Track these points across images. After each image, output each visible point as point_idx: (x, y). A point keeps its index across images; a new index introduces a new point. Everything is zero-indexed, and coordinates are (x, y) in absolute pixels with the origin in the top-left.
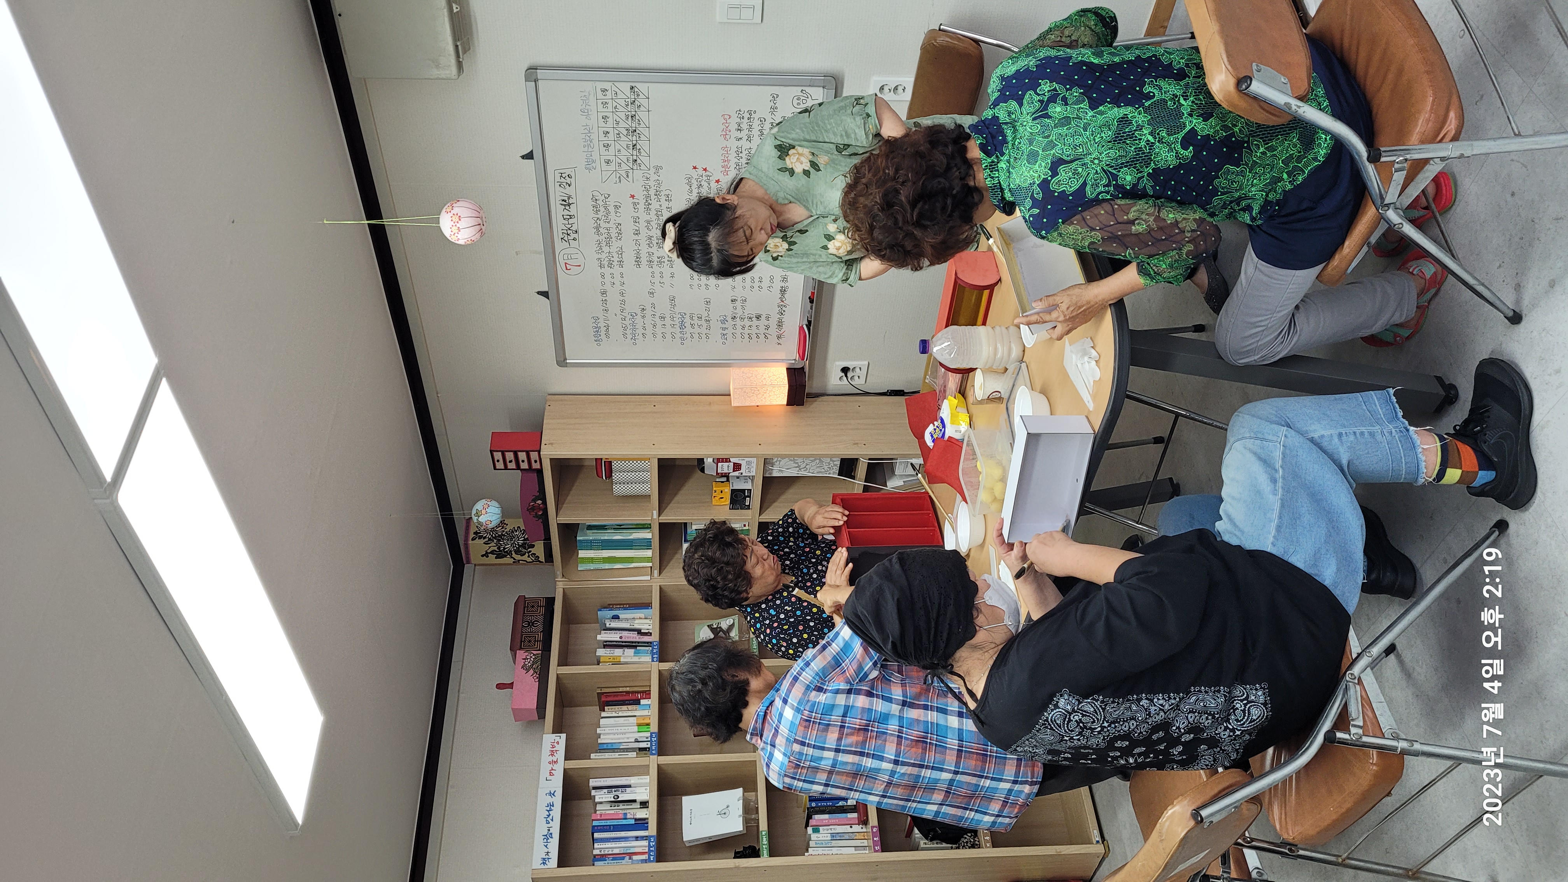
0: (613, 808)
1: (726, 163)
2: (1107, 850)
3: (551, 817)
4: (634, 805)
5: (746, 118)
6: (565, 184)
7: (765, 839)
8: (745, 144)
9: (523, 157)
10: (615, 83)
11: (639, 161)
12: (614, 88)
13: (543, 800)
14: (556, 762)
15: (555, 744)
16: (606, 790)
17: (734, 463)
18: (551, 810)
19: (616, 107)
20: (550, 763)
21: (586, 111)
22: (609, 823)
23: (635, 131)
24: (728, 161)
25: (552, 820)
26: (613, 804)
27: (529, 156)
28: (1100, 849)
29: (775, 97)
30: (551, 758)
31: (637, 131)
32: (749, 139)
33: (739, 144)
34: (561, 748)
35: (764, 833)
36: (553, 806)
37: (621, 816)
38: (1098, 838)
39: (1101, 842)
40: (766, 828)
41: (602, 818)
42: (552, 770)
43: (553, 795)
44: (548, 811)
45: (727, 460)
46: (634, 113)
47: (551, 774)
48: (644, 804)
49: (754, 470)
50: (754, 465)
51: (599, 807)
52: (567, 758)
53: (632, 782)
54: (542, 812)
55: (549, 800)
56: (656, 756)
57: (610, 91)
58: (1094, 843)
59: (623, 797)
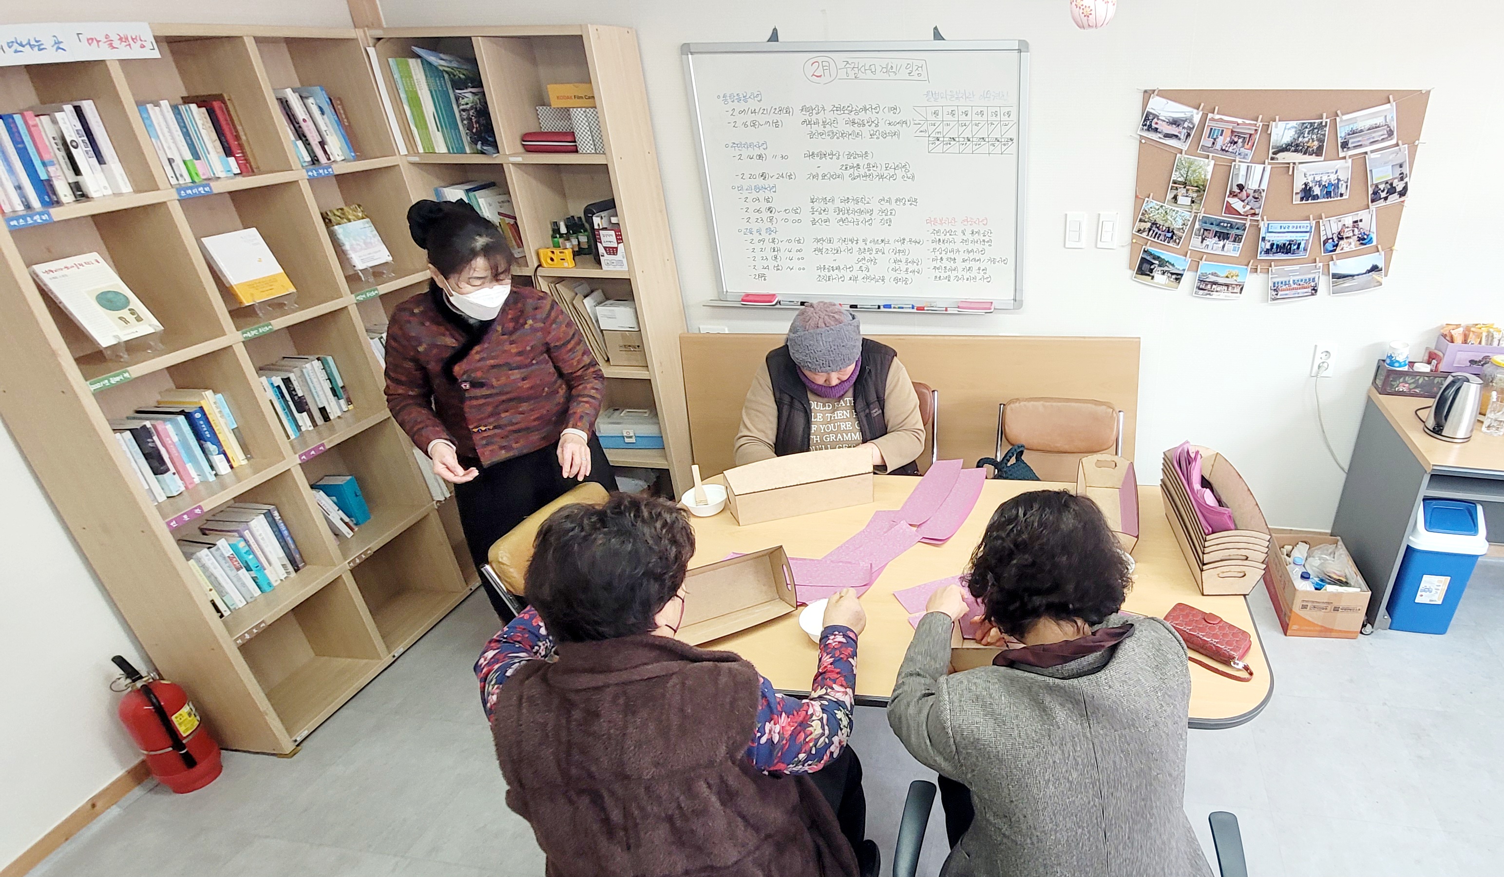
0: (53, 141)
1: (939, 222)
2: (293, 753)
3: (20, 48)
4: (72, 178)
5: (984, 238)
6: (911, 69)
7: (118, 379)
8: (959, 237)
9: (936, 28)
10: (1016, 126)
11: (938, 143)
12: (1011, 123)
13: (44, 32)
14: (111, 46)
15: (139, 43)
16: (79, 127)
17: (617, 248)
18: (32, 46)
19: (992, 124)
20: (107, 36)
21: (988, 96)
22: (27, 139)
23: (969, 140)
24: (941, 224)
25: (16, 51)
26: (59, 142)
27: (937, 36)
28: (289, 747)
29: (1005, 261)
30: (115, 38)
31: (969, 143)
32: (963, 241)
33: (959, 233)
34: (135, 53)
35: (126, 375)
36: (40, 50)
37: (46, 158)
38: (299, 739)
39: (297, 743)
40: (134, 376)
41: (33, 129)
42: (98, 42)
43: (59, 48)
44: (29, 43)
45: (619, 239)
46: (987, 140)
47: (90, 40)
48: (80, 193)
49: (611, 268)
50: (618, 268)
51: (45, 119)
52: (122, 62)
53: (113, 166)
54: (25, 32)
55: (48, 42)
56: (177, 197)
57: (1008, 119)
58: (294, 739)
59: (79, 155)
